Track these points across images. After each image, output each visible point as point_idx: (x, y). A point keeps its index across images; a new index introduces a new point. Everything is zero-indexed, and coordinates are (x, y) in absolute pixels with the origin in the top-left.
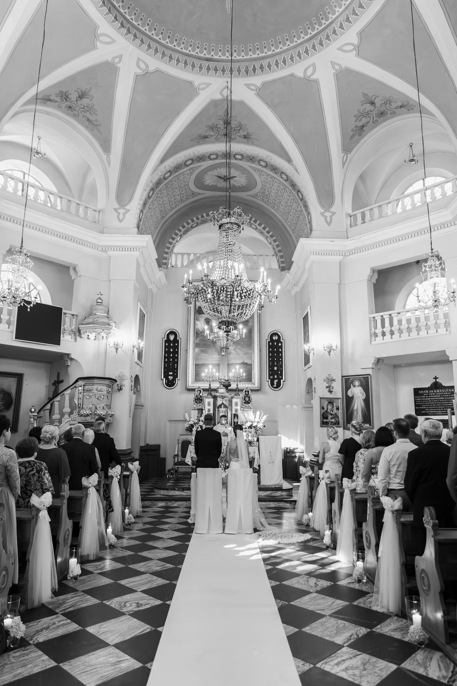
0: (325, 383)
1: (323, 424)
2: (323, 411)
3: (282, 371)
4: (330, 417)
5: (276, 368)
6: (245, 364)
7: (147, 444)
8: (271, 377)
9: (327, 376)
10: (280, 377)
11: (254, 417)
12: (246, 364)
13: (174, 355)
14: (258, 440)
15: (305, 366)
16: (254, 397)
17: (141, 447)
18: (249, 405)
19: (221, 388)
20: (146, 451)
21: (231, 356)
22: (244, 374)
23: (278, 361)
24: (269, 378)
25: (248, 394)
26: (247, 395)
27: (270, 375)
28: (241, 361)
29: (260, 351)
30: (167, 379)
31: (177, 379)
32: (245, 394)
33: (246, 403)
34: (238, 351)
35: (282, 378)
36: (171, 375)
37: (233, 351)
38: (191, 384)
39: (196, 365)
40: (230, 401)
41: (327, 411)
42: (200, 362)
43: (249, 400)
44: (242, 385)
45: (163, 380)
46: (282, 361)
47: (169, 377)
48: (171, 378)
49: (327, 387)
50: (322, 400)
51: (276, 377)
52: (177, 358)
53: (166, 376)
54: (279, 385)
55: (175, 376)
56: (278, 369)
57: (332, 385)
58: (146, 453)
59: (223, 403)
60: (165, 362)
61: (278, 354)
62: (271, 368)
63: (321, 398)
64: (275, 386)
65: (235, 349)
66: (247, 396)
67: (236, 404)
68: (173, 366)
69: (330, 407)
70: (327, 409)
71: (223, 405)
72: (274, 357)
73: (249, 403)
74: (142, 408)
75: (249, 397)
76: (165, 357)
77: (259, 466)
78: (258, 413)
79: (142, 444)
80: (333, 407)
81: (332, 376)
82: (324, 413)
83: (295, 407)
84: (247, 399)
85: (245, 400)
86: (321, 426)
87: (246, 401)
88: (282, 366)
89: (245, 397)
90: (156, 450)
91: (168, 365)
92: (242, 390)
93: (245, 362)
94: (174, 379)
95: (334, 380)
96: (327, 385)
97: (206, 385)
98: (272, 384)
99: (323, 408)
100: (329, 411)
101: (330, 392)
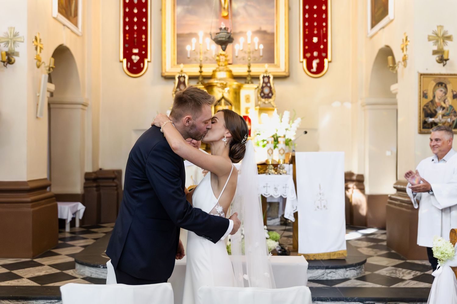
0: (431, 43)
1: (424, 128)
2: (425, 101)
3: (326, 45)
4: (440, 112)
5: (315, 40)
6: (262, 33)
7: (101, 169)
8: (308, 55)
9: (435, 29)
10: (324, 55)
11: (280, 120)
12: (265, 32)
13: (140, 20)
14: (293, 161)
15: (373, 26)
16: (278, 88)
17: (87, 174)
18: (270, 100)
19: (220, 71)
20: (95, 180)
21: (239, 19)
22: (261, 47)
23: (320, 27)
24: (305, 57)
25: (269, 82)
26: (266, 83)
27: (305, 51)
28: (256, 28)
29: (289, 9)
30: (129, 60)
31: (146, 61)
32: (264, 82)
33: (265, 98)
34: (251, 10)
35: (326, 57)
36: (136, 54)
37: (242, 11)
38: (170, 68)
39: (179, 36)
40: (237, 93)
41: (432, 102)
42: (186, 31)
43: (271, 91)
44: (258, 70)
45: (122, 62)
46: (326, 26)
47: (134, 57)
48: (136, 58)
49: (435, 53)
50: (426, 79)
51: (315, 54)
52: (146, 24)
53: (127, 55)
54: (320, 68)
55: (143, 56)
56: (319, 40)
57: (446, 48)
58: (95, 185)
59: (223, 98)
60: (125, 32)
61: (320, 16)
62: (307, 38)
63: (421, 75)
64: (314, 70)
65: (244, 8)
66: (266, 86)
67: (248, 99)
68: (140, 38)
69: (439, 93)
70: (434, 97)
71: (223, 101)
72: (313, 20)
73: (270, 97)
74: (86, 108)
75: (270, 87)
76: (125, 24)
77: (296, 215)
78: (287, 114)
79: (89, 169)
80: (446, 93)
81: (445, 29)
82: (427, 106)
83: (348, 105)
84: (266, 91)
85: (262, 92)
86: (421, 133)
87: (265, 94)
88: (326, 36)
89: (263, 87)
90: (113, 179)
91: (131, 37)
92: (257, 78)
93: (264, 28)
94: (142, 60)
95: (449, 38)
96: (435, 48)
97: (194, 70)
98: (309, 67)
99: (425, 96)
100: (437, 100)
101: (443, 60)
